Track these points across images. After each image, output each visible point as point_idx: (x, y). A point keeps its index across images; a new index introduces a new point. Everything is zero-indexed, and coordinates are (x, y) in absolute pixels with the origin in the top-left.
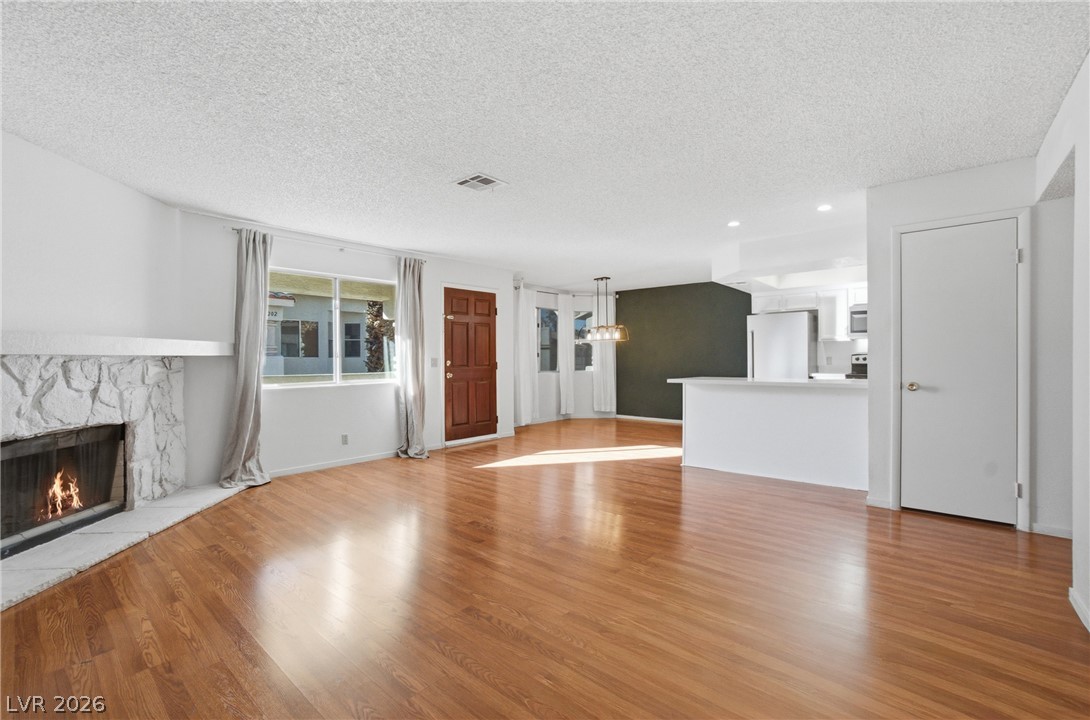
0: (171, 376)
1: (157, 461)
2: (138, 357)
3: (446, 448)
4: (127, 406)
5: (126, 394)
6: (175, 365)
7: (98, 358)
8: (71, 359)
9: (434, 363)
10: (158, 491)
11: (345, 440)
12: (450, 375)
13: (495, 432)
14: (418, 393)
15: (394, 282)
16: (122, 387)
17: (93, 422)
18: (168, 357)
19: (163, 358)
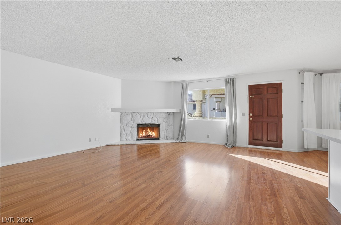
0: (169, 116)
1: (166, 132)
2: (161, 112)
3: (248, 148)
4: (158, 121)
5: (158, 119)
6: (170, 114)
7: (153, 112)
8: (148, 112)
9: (243, 114)
10: (166, 138)
11: (208, 136)
12: (251, 119)
13: (281, 147)
14: (231, 125)
15: (224, 88)
16: (158, 117)
17: (152, 123)
18: (169, 112)
19: (168, 112)
